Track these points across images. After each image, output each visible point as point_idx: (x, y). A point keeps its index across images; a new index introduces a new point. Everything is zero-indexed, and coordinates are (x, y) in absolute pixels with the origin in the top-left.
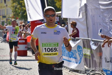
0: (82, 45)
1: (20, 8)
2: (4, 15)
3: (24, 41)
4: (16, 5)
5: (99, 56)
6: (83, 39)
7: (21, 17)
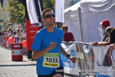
0: (75, 49)
1: (17, 12)
2: (1, 19)
3: (19, 46)
4: (13, 9)
5: (92, 60)
6: (76, 43)
7: (19, 21)
